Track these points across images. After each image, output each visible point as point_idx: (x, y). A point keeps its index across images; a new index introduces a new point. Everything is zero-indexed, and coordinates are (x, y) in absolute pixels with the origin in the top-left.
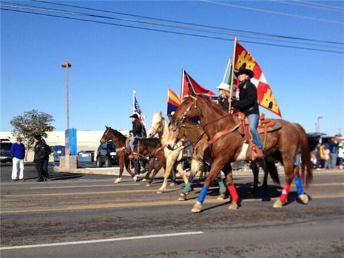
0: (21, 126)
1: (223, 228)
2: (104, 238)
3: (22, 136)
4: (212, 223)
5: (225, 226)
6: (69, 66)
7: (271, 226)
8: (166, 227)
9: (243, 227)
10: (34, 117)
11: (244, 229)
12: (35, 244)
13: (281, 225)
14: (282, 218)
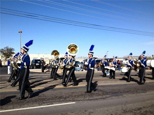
0: (3, 52)
1: (82, 100)
2: (39, 106)
3: (3, 56)
4: (77, 98)
5: (82, 99)
6: (21, 32)
7: (98, 99)
8: (61, 100)
9: (89, 100)
10: (8, 49)
11: (89, 101)
12: (13, 109)
13: (102, 98)
14: (101, 95)
